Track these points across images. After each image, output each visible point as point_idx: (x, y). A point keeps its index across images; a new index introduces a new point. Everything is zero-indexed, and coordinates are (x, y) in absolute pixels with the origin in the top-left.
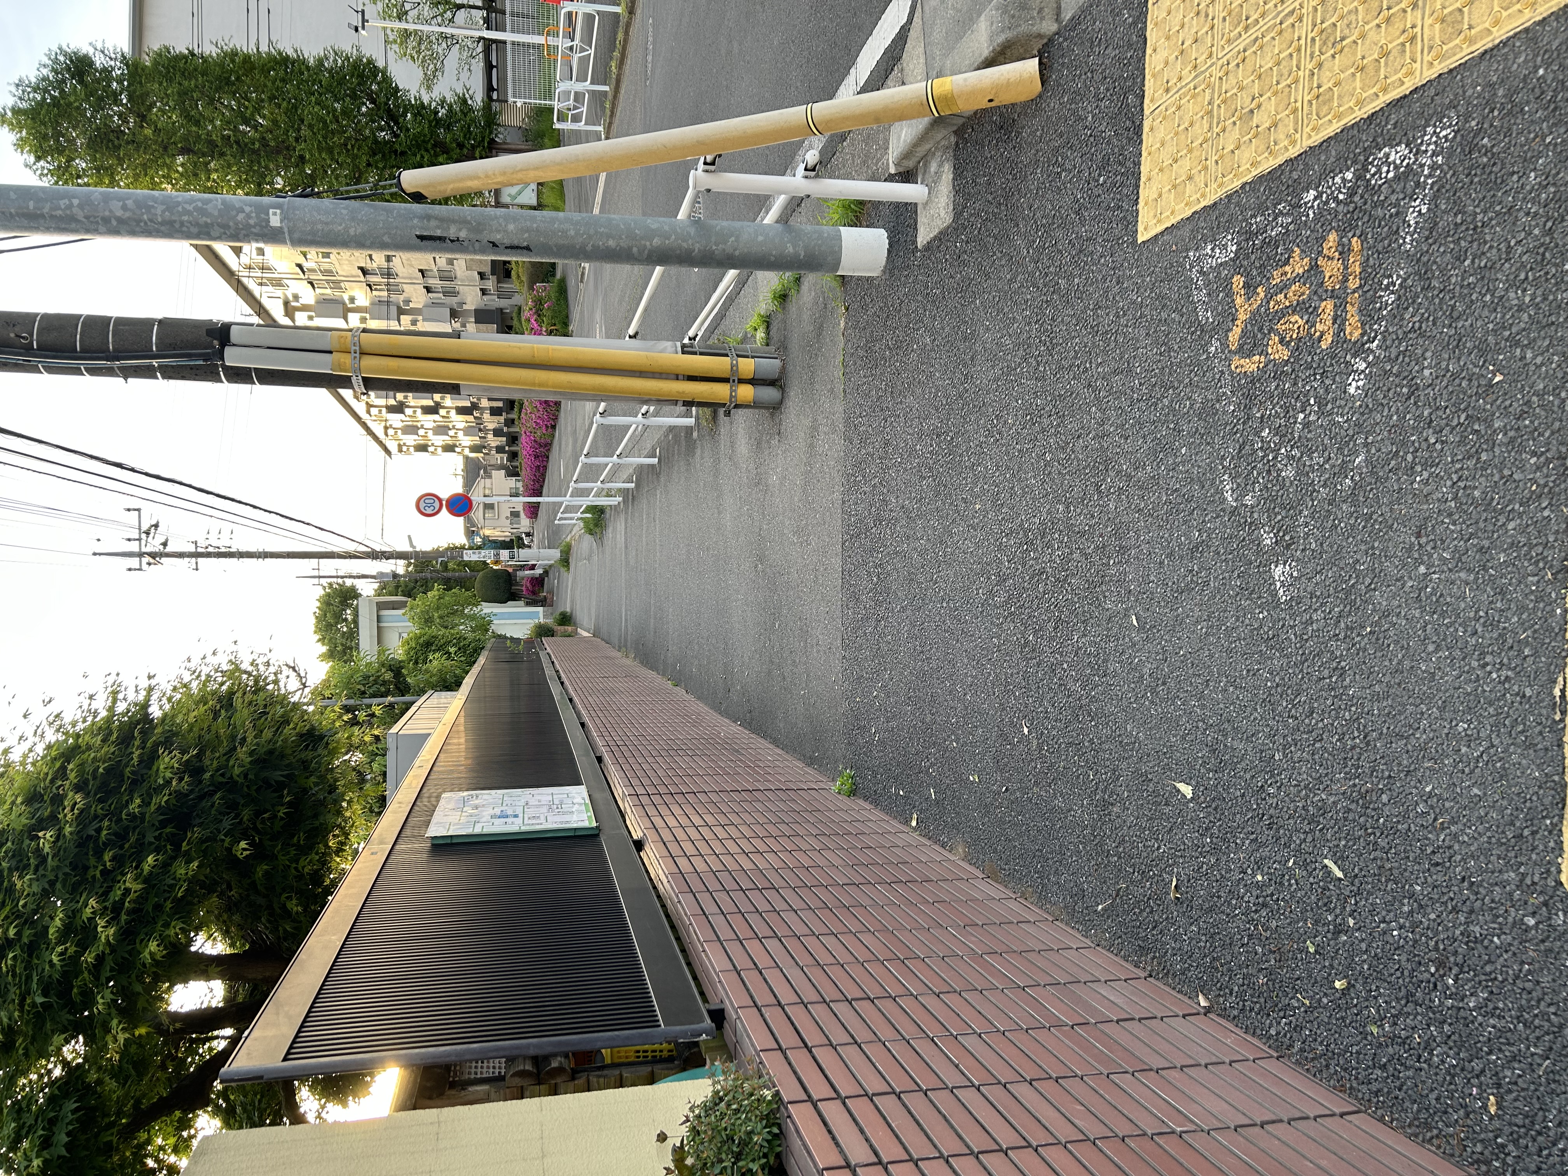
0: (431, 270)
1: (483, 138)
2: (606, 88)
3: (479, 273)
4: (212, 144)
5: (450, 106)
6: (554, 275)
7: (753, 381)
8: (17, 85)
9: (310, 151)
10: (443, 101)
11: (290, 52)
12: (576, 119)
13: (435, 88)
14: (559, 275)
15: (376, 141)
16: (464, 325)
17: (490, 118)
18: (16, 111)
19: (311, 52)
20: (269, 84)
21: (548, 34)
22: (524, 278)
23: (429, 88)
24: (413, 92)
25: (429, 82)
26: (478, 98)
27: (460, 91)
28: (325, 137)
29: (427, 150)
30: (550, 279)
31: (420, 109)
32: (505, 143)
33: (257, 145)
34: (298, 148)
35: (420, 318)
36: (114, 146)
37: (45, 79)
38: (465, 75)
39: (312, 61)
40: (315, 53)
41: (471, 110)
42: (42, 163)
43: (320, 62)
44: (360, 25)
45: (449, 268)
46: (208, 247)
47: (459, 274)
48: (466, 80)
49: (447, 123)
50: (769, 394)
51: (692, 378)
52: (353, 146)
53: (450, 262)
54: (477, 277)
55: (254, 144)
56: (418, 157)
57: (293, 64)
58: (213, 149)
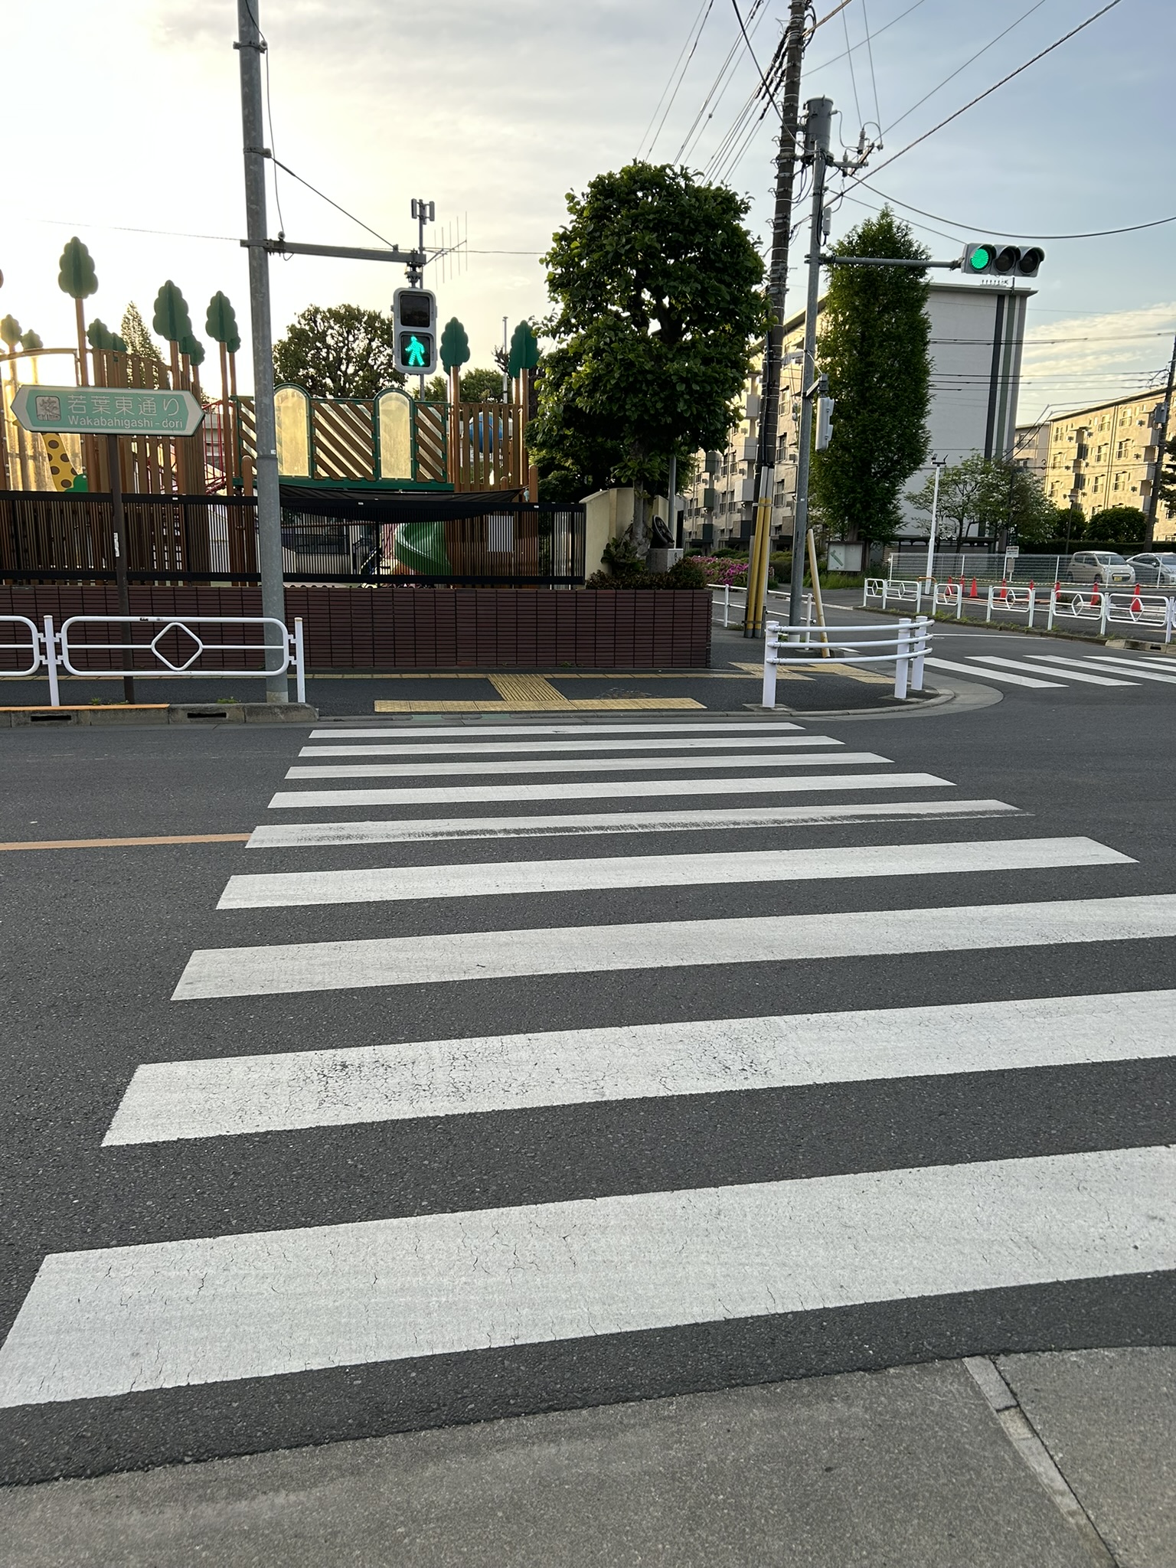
0: (783, 489)
1: (873, 535)
2: (884, 608)
3: (781, 526)
4: (868, 354)
5: (895, 512)
6: (780, 582)
7: (754, 629)
8: (907, 227)
9: (863, 419)
10: (898, 508)
11: (929, 407)
12: (870, 592)
13: (908, 502)
14: (779, 585)
15: (870, 463)
16: (739, 511)
17: (888, 540)
18: (890, 225)
19: (928, 422)
20: (906, 394)
21: (932, 580)
22: (777, 560)
23: (908, 498)
24: (903, 488)
25: (911, 498)
26: (899, 532)
27: (904, 520)
28: (872, 429)
29: (864, 496)
30: (778, 578)
31: (892, 493)
32: (870, 549)
33: (866, 385)
34: (865, 411)
35: (745, 477)
36: (866, 290)
37: (911, 245)
38: (916, 524)
39: (922, 423)
40: (926, 425)
41: (892, 527)
42: (856, 238)
43: (922, 427)
44: (937, 461)
45: (785, 503)
46: (803, 321)
47: (780, 510)
48: (912, 524)
49: (883, 509)
50: (750, 634)
51: (755, 608)
52: (866, 448)
53: (789, 504)
54: (778, 524)
55: (867, 382)
56: (859, 490)
57: (921, 408)
58: (864, 354)
